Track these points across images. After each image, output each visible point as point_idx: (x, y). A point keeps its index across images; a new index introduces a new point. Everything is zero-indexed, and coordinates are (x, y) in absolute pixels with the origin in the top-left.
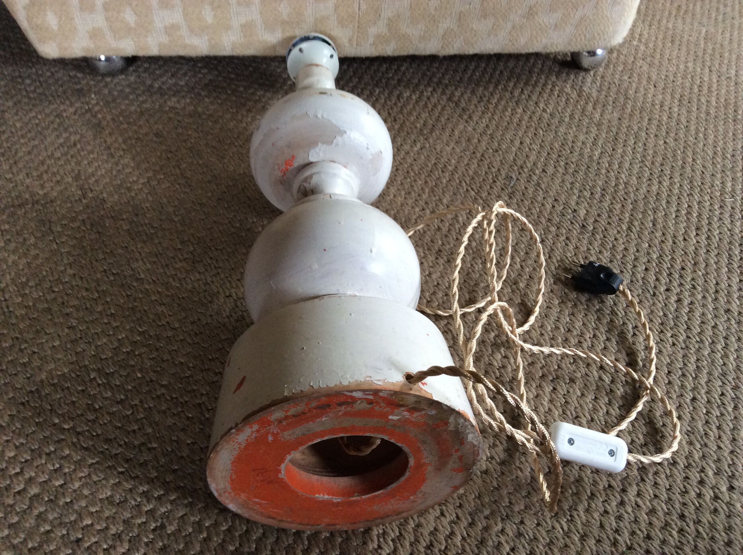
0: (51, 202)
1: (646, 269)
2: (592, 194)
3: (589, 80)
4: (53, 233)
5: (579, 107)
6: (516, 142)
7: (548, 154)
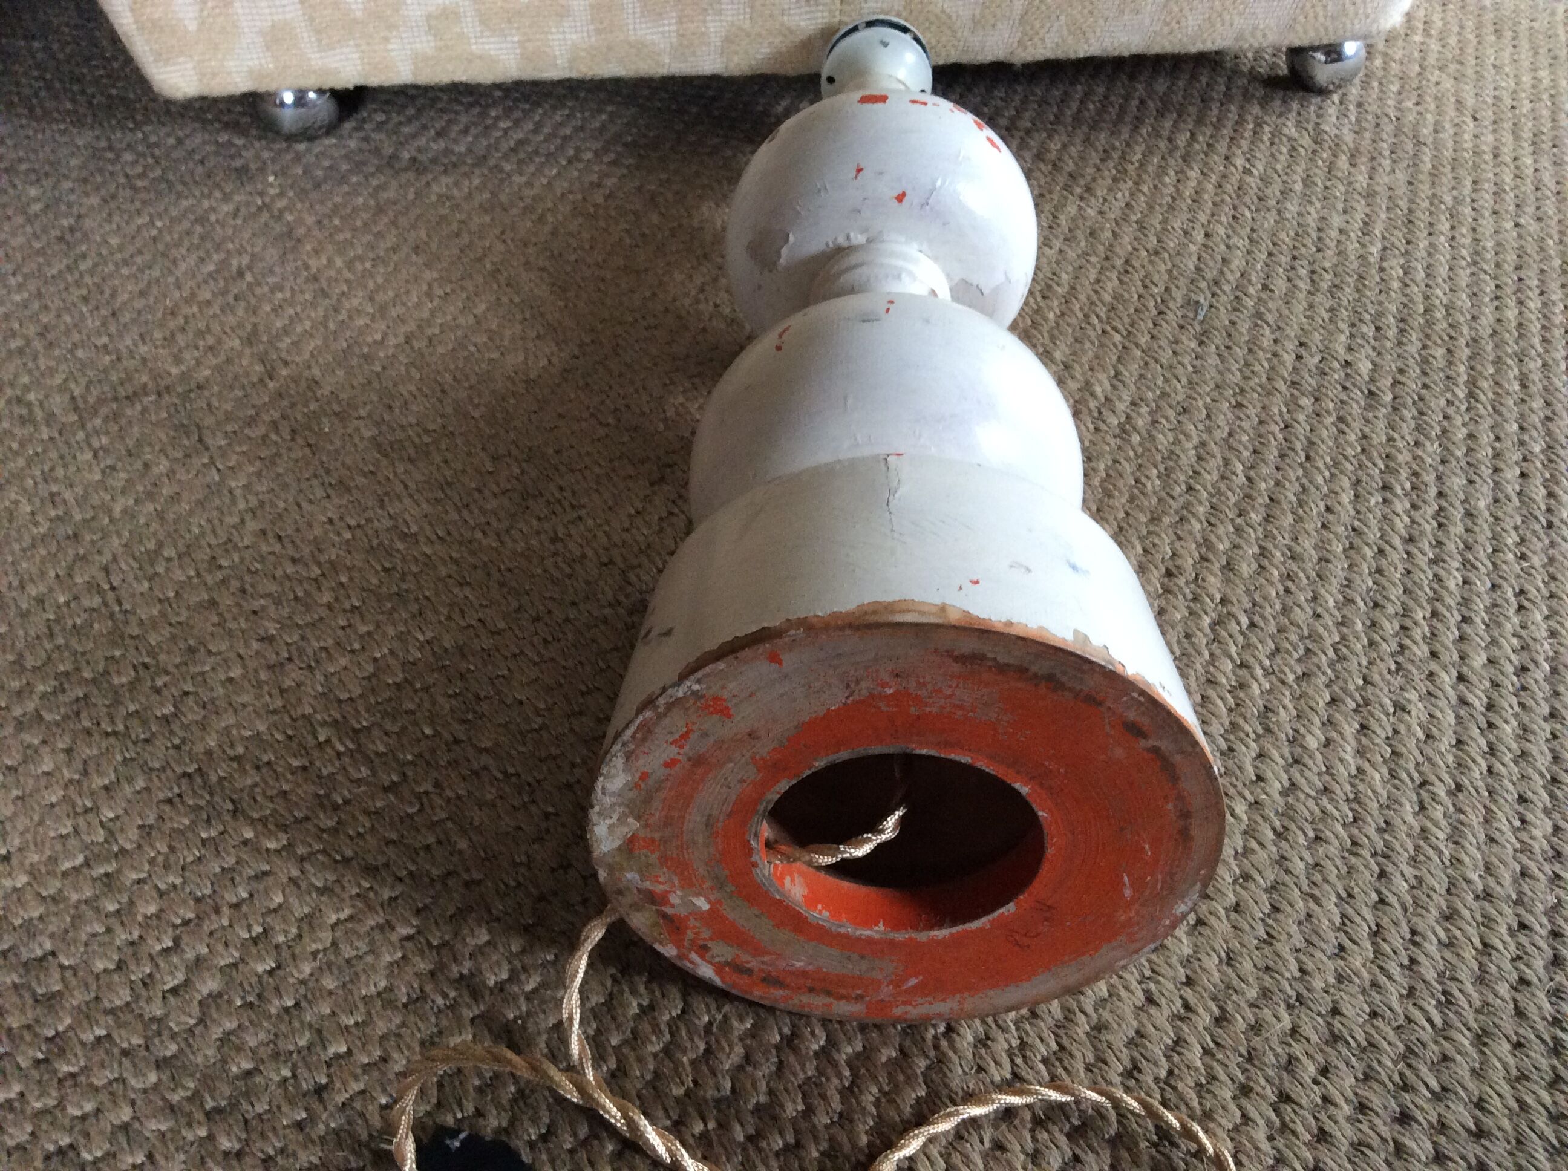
0: (199, 387)
1: (1523, 475)
2: (1378, 329)
3: (1332, 111)
4: (207, 449)
5: (1320, 163)
6: (1194, 233)
7: (1270, 254)
